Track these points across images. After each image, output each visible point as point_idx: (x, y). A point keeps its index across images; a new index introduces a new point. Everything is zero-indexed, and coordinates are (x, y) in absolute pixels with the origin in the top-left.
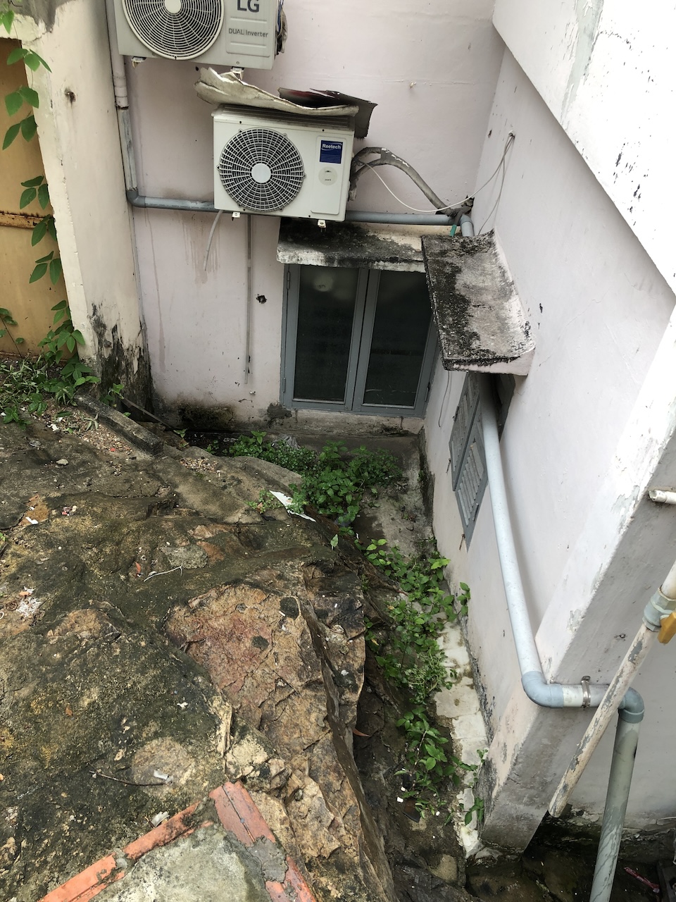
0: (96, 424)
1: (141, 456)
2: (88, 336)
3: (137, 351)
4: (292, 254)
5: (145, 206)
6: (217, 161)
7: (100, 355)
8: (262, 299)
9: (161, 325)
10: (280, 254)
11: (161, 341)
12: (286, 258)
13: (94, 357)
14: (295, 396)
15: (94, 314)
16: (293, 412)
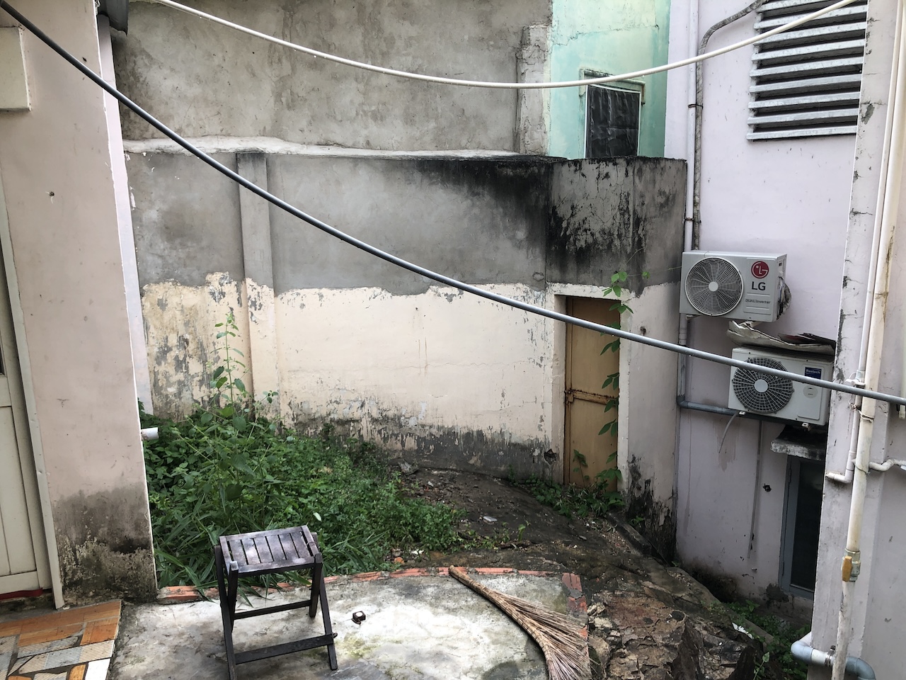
0: (614, 530)
1: (634, 552)
2: (625, 475)
3: (665, 510)
4: (782, 446)
5: (688, 408)
6: (732, 377)
7: (631, 492)
8: (768, 488)
9: (689, 497)
10: (773, 445)
11: (687, 510)
12: (778, 448)
13: (627, 491)
14: (792, 582)
15: (633, 462)
16: (790, 597)
